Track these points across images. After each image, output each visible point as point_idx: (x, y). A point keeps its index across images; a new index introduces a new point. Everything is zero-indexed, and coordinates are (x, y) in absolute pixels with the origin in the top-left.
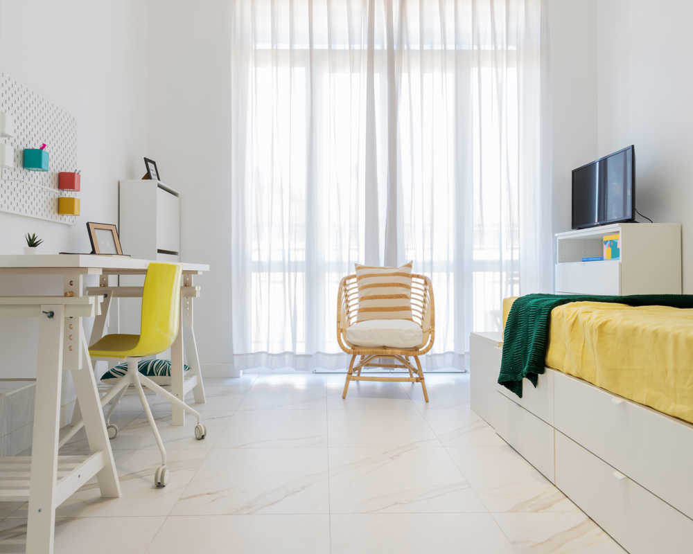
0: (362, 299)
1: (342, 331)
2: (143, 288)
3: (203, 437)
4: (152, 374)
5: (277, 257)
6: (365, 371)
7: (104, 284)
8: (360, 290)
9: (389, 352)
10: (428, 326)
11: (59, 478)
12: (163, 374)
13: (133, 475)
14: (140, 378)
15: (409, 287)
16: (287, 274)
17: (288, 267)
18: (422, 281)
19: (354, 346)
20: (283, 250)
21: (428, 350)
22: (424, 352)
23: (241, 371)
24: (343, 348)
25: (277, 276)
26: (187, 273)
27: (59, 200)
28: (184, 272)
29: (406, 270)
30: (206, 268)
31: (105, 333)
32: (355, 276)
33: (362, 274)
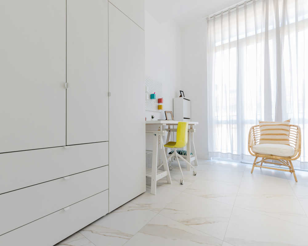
0: (262, 135)
1: (250, 147)
2: (177, 129)
3: (195, 175)
4: (181, 154)
5: (224, 119)
6: (265, 165)
7: (169, 128)
8: (261, 131)
9: (274, 157)
10: (297, 148)
11: (157, 174)
12: (185, 154)
13: (175, 180)
14: (177, 154)
15: (289, 131)
16: (228, 125)
17: (229, 123)
18: (296, 128)
19: (257, 153)
20: (227, 116)
21: (296, 159)
22: (294, 160)
23: (211, 158)
24: (251, 154)
25: (224, 126)
26: (191, 125)
27: (158, 106)
28: (189, 124)
29: (287, 123)
30: (198, 123)
31: (170, 141)
32: (259, 126)
33: (262, 125)
